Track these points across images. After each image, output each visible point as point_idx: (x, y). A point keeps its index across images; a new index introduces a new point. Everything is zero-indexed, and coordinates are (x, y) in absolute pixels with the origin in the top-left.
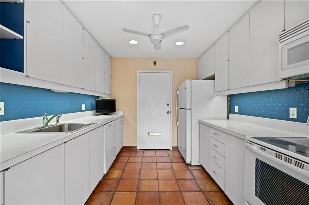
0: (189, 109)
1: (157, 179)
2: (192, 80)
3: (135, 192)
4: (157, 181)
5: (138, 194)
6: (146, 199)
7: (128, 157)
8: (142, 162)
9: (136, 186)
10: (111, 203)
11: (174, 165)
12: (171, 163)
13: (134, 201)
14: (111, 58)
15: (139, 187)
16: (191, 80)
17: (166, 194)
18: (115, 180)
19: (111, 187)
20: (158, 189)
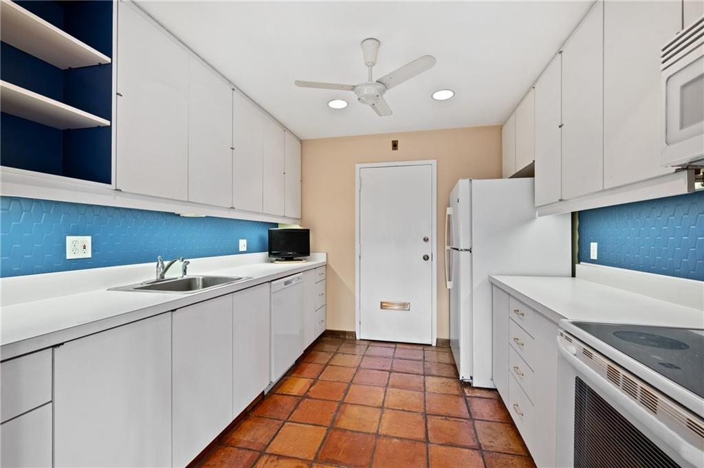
0: (467, 250)
1: (382, 407)
2: (473, 181)
3: (325, 427)
4: (379, 411)
5: (331, 434)
6: (345, 445)
7: (333, 354)
8: (359, 366)
9: (332, 415)
10: (272, 441)
11: (430, 380)
12: (424, 375)
13: (319, 445)
14: (301, 142)
15: (337, 418)
16: (471, 180)
17: (390, 443)
18: (293, 398)
19: (281, 410)
20: (376, 429)
